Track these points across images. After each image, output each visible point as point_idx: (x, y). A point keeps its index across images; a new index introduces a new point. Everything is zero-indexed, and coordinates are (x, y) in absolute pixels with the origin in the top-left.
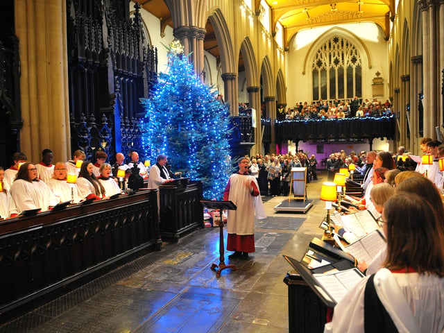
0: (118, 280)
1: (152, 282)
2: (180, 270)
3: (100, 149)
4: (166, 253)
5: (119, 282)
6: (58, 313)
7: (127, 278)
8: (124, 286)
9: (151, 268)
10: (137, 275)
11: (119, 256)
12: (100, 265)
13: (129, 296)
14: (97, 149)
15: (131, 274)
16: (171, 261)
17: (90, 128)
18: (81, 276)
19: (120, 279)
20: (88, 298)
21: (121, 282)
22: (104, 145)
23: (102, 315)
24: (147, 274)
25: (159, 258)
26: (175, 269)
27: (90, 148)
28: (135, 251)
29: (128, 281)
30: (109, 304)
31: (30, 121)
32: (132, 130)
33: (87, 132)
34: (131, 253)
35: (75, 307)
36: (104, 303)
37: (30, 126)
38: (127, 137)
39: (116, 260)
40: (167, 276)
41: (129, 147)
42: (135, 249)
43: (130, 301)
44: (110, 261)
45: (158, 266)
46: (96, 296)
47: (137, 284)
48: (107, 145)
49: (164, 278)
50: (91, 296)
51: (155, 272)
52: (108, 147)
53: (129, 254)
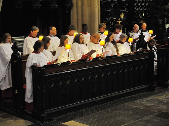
0: (125, 103)
1: (145, 106)
2: (163, 102)
3: (119, 19)
4: (157, 93)
5: (126, 103)
6: (94, 112)
7: (131, 102)
8: (128, 105)
9: (146, 99)
10: (137, 102)
11: (127, 91)
12: (116, 94)
13: (130, 110)
14: (117, 20)
15: (133, 100)
16: (159, 97)
17: (112, 5)
18: (105, 97)
19: (126, 102)
20: (108, 108)
21: (127, 104)
22: (122, 16)
23: (115, 115)
24: (143, 102)
25: (152, 95)
26: (161, 101)
27: (112, 19)
28: (138, 89)
29: (131, 104)
30: (119, 112)
31: (77, 4)
32: (143, 4)
33: (111, 7)
34: (134, 90)
35: (102, 111)
36: (117, 111)
37: (77, 7)
38: (139, 10)
39: (126, 92)
40: (154, 104)
41: (141, 17)
42: (137, 88)
43: (131, 112)
44: (122, 92)
45: (151, 99)
46: (113, 108)
47: (136, 105)
48: (124, 16)
49: (152, 105)
50: (110, 108)
51: (148, 101)
52: (125, 18)
53: (133, 90)
